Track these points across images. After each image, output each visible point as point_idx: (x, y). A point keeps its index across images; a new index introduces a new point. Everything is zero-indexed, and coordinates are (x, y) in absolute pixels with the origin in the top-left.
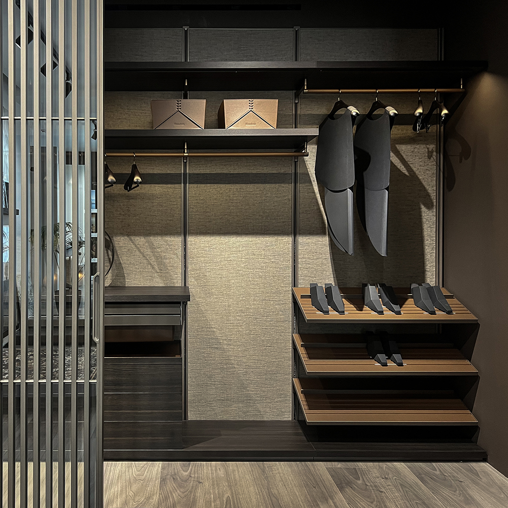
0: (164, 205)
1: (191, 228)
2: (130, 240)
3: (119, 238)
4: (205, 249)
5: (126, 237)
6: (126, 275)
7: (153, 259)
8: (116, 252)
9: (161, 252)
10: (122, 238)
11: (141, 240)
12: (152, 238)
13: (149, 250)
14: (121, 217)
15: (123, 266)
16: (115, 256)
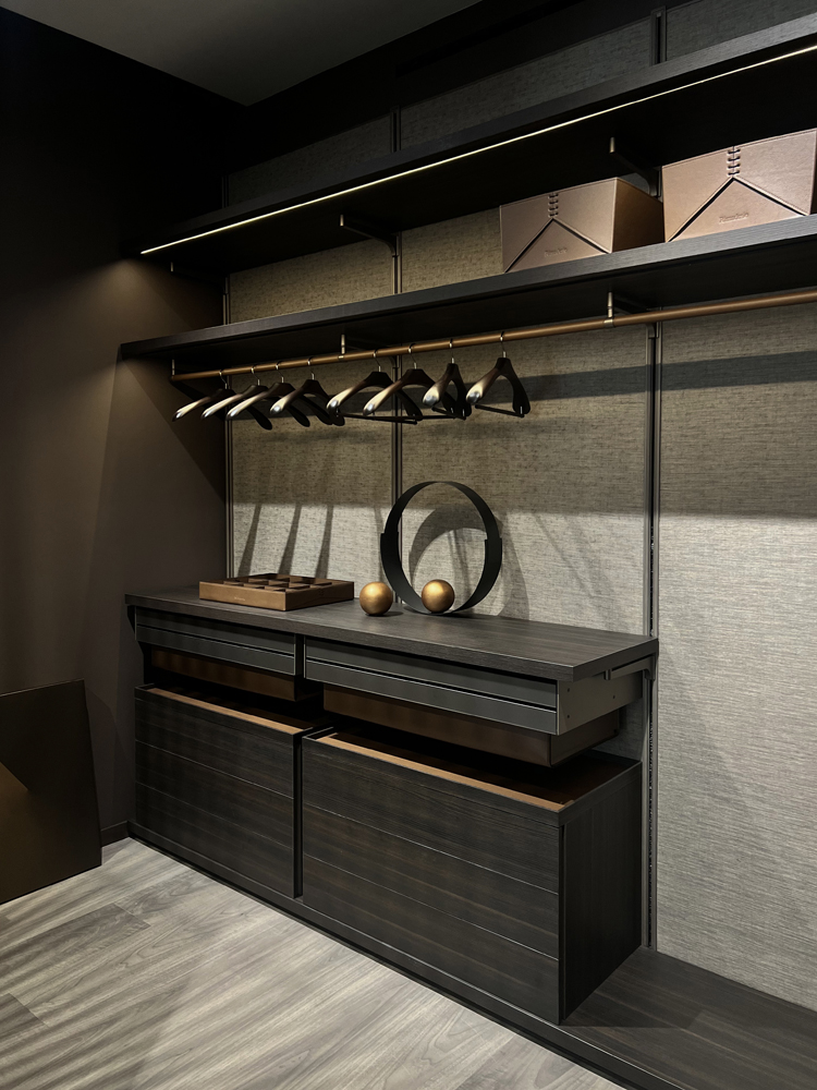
0: (608, 442)
1: (667, 498)
2: (539, 521)
3: (516, 516)
4: (700, 550)
5: (530, 515)
6: (529, 596)
7: (582, 566)
8: (512, 545)
9: (599, 551)
10: (523, 517)
11: (557, 522)
12: (580, 519)
13: (575, 546)
14: (522, 472)
15: (525, 575)
16: (510, 555)
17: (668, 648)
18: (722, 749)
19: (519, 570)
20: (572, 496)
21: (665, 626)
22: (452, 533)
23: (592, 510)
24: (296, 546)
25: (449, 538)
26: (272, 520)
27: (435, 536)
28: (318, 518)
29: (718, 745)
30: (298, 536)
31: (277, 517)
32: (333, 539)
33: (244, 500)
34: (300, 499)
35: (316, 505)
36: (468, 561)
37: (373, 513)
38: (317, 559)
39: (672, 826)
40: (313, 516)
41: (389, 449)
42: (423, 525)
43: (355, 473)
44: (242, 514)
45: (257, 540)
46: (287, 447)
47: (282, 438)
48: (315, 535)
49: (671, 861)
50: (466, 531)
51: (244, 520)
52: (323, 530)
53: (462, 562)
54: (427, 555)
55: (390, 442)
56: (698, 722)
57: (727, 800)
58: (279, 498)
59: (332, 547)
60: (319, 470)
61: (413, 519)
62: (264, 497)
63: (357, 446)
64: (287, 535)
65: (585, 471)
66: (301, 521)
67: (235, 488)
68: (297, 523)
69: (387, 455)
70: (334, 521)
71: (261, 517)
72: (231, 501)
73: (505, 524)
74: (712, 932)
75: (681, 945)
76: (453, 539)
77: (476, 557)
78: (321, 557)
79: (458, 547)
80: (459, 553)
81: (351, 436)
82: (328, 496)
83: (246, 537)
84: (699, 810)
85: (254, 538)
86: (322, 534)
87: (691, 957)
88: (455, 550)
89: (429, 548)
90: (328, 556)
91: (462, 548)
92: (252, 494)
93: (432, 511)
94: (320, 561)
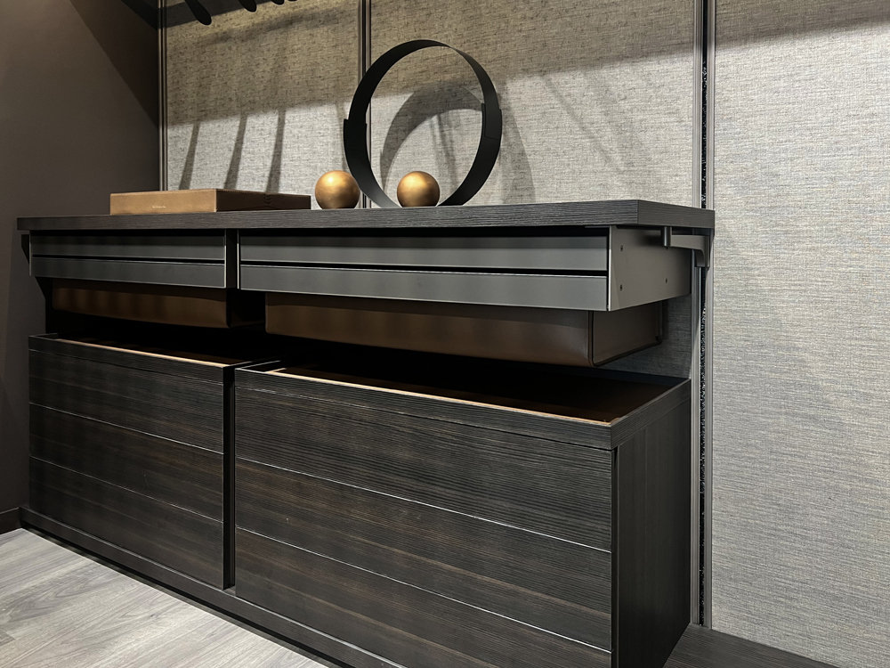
1: (727, 24)
2: (549, 83)
3: (519, 83)
4: (776, 84)
5: (537, 79)
6: (536, 184)
7: (609, 133)
8: (514, 123)
9: (631, 111)
10: (529, 83)
11: (574, 83)
12: (605, 73)
13: (597, 109)
14: (528, 25)
15: (530, 159)
16: (511, 135)
17: (727, 224)
18: (806, 350)
19: (523, 153)
20: (594, 46)
21: (723, 196)
22: (435, 119)
23: (621, 58)
24: (241, 167)
25: (432, 126)
26: (212, 140)
27: (413, 126)
28: (267, 128)
29: (800, 344)
30: (243, 154)
31: (218, 134)
32: (285, 151)
33: (179, 121)
34: (245, 107)
35: (265, 112)
36: (456, 152)
37: (335, 111)
38: (266, 179)
39: (733, 461)
40: (262, 126)
41: (354, 27)
42: (398, 115)
43: (312, 64)
44: (176, 138)
45: (195, 166)
46: (230, 49)
47: (225, 37)
48: (263, 150)
49: (731, 508)
50: (453, 114)
51: (181, 145)
52: (273, 142)
53: (448, 155)
54: (403, 153)
55: (356, 18)
56: (770, 316)
57: (814, 419)
58: (220, 111)
59: (284, 161)
60: (268, 69)
61: (384, 109)
62: (204, 114)
63: (315, 31)
64: (230, 155)
65: (611, 9)
66: (247, 135)
67: (170, 108)
68: (242, 138)
69: (352, 35)
70: (287, 128)
71: (199, 139)
72: (165, 124)
73: (504, 96)
74: (791, 599)
75: (747, 619)
76: (437, 127)
77: (466, 145)
78: (271, 175)
79: (443, 136)
80: (444, 143)
81: (307, 20)
82: (279, 100)
83: (183, 165)
84: (772, 436)
85: (192, 165)
86: (273, 147)
87: (761, 635)
88: (439, 140)
89: (406, 143)
90: (279, 173)
91: (448, 138)
92: (190, 113)
93: (409, 95)
94: (270, 181)
